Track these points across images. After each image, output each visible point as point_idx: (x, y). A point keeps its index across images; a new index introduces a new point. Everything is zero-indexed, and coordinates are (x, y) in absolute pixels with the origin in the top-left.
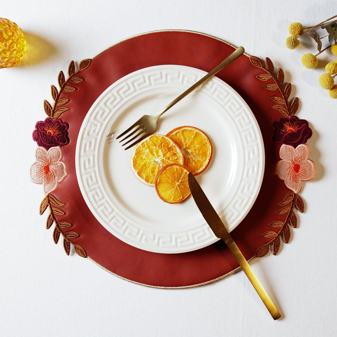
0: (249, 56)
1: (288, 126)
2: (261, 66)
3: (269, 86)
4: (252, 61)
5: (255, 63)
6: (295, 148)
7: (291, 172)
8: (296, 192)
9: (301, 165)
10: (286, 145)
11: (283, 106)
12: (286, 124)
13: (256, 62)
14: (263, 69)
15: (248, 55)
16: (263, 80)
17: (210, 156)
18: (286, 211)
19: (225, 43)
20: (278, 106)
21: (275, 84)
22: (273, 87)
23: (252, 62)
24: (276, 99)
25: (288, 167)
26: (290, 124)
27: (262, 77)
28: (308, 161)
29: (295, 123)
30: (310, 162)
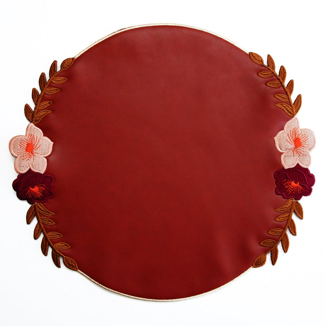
0: (79, 270)
1: (37, 193)
2: (66, 258)
3: (57, 236)
4: (75, 265)
5: (71, 262)
6: (30, 169)
7: (36, 145)
8: (32, 124)
9: (24, 151)
10: (40, 172)
11: (42, 215)
12: (41, 196)
13: (71, 263)
15: (79, 272)
16: (63, 243)
18: (42, 104)
19: (104, 286)
20: (49, 214)
21: (51, 238)
22: (53, 235)
23: (74, 263)
24: (50, 222)
25: (38, 150)
26: (36, 195)
27: (65, 246)
28: (16, 155)
29: (31, 197)
30: (15, 155)
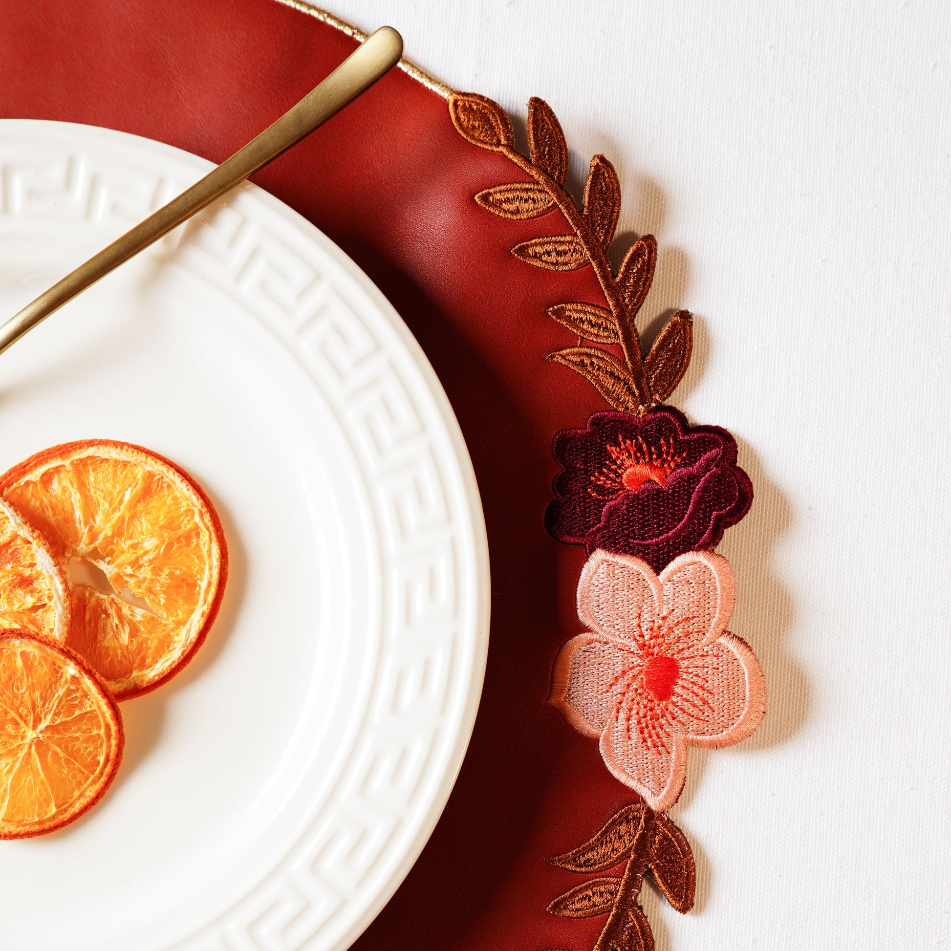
0: (445, 95)
1: (629, 457)
2: (498, 144)
3: (538, 249)
4: (458, 119)
5: (474, 127)
6: (658, 570)
7: (631, 694)
8: (654, 803)
9: (686, 663)
10: (609, 557)
11: (606, 352)
12: (617, 444)
13: (476, 124)
14: (511, 156)
15: (446, 87)
16: (509, 216)
17: (211, 598)
18: (597, 899)
19: (332, 28)
20: (580, 354)
21: (568, 238)
22: (559, 253)
23: (461, 125)
24: (575, 315)
25: (619, 668)
26: (639, 448)
27: (501, 201)
28: (723, 640)
29: (667, 441)
30: (731, 645)
